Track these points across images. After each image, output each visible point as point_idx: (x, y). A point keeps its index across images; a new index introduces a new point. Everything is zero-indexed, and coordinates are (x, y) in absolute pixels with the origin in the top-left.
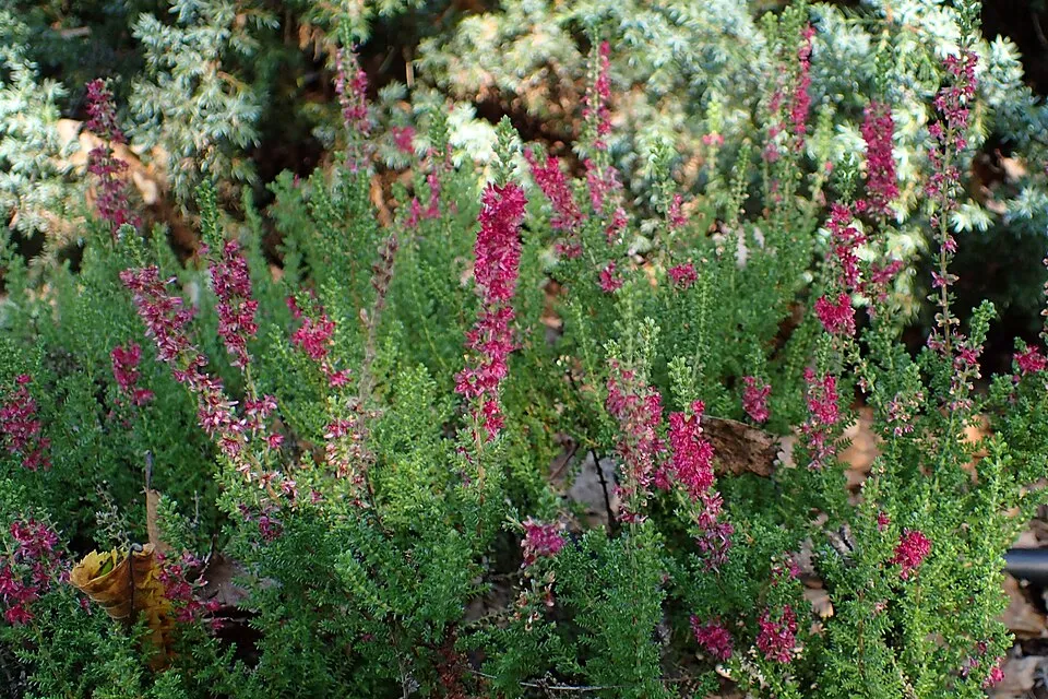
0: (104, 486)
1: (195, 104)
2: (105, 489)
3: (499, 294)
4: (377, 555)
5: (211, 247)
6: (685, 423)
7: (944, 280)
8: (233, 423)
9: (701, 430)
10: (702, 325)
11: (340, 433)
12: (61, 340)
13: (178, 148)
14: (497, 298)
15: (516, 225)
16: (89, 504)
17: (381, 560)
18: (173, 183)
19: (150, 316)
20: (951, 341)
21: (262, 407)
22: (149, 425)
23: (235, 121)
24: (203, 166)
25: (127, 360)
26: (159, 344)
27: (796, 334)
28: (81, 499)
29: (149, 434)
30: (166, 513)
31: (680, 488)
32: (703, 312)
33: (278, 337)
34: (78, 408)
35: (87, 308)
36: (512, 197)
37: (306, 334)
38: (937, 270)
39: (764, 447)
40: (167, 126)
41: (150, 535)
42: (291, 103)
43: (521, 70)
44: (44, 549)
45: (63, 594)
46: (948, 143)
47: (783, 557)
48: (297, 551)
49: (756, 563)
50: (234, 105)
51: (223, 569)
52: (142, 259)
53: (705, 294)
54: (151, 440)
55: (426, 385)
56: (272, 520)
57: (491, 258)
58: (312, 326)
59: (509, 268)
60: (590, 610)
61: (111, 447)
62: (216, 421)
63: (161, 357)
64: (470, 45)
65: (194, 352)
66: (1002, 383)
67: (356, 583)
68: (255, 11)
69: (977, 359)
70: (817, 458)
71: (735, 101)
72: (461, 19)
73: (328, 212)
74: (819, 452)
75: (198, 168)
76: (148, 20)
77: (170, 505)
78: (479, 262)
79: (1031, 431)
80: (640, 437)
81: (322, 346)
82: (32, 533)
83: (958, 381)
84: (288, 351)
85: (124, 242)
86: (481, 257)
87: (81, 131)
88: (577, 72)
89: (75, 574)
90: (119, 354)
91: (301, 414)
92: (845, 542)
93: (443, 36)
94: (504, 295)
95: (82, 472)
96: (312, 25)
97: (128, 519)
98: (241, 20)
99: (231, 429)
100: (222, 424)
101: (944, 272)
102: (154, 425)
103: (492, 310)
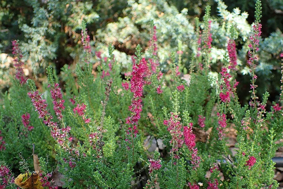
0: (21, 154)
1: (38, 48)
2: (21, 155)
3: (138, 95)
4: (105, 171)
5: (51, 85)
6: (188, 129)
7: (254, 87)
8: (61, 135)
9: (192, 131)
10: (187, 102)
11: (93, 137)
12: (6, 113)
13: (34, 60)
14: (137, 96)
15: (142, 75)
16: (17, 159)
17: (106, 173)
18: (33, 70)
19: (36, 105)
20: (256, 103)
21: (67, 130)
22: (33, 136)
23: (50, 52)
24: (41, 65)
25: (26, 118)
26: (39, 113)
27: (209, 103)
28: (14, 158)
29: (33, 139)
30: (42, 162)
31: (184, 147)
32: (187, 98)
33: (70, 110)
34: (13, 132)
35: (14, 104)
36: (141, 67)
37: (78, 109)
38: (252, 84)
39: (204, 134)
40: (31, 54)
41: (35, 167)
42: (63, 47)
43: (124, 37)
44: (6, 174)
45: (12, 186)
46: (254, 49)
47: (213, 165)
48: (80, 171)
49: (205, 166)
50: (49, 48)
51: (56, 176)
52: (34, 89)
53: (187, 93)
54: (33, 140)
55: (111, 122)
56: (73, 162)
57: (136, 85)
58: (79, 107)
59: (141, 88)
60: (163, 183)
61: (22, 143)
62: (56, 135)
63: (40, 117)
64: (110, 31)
65: (49, 115)
66: (270, 114)
67: (100, 180)
68: (54, 22)
69: (265, 108)
70: (221, 137)
71: (184, 42)
72: (107, 24)
73: (81, 75)
74: (221, 135)
75: (40, 65)
76: (25, 26)
77: (43, 159)
78: (132, 86)
79: (278, 127)
80: (180, 134)
81: (83, 112)
82: (2, 169)
83: (259, 114)
84: (73, 114)
85: (29, 84)
86: (133, 85)
87: (7, 57)
88: (139, 37)
89: (16, 181)
90: (24, 116)
91: (77, 131)
92: (229, 160)
93: (103, 28)
94: (140, 95)
95: (14, 150)
96: (69, 26)
97: (28, 163)
98: (51, 25)
99: (61, 137)
100: (58, 135)
101: (253, 85)
102: (34, 136)
103: (136, 100)
